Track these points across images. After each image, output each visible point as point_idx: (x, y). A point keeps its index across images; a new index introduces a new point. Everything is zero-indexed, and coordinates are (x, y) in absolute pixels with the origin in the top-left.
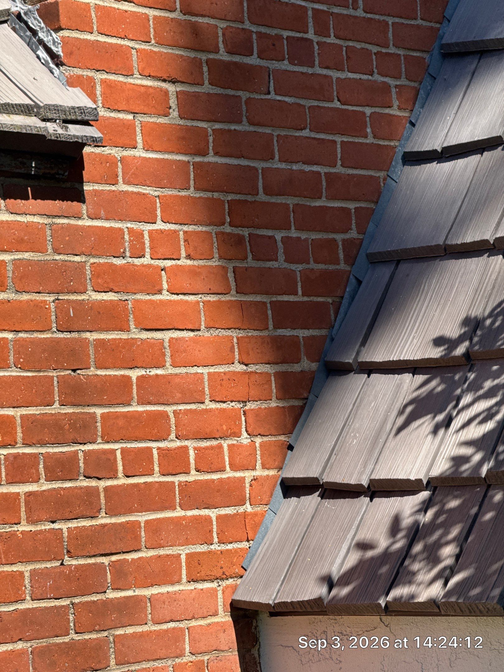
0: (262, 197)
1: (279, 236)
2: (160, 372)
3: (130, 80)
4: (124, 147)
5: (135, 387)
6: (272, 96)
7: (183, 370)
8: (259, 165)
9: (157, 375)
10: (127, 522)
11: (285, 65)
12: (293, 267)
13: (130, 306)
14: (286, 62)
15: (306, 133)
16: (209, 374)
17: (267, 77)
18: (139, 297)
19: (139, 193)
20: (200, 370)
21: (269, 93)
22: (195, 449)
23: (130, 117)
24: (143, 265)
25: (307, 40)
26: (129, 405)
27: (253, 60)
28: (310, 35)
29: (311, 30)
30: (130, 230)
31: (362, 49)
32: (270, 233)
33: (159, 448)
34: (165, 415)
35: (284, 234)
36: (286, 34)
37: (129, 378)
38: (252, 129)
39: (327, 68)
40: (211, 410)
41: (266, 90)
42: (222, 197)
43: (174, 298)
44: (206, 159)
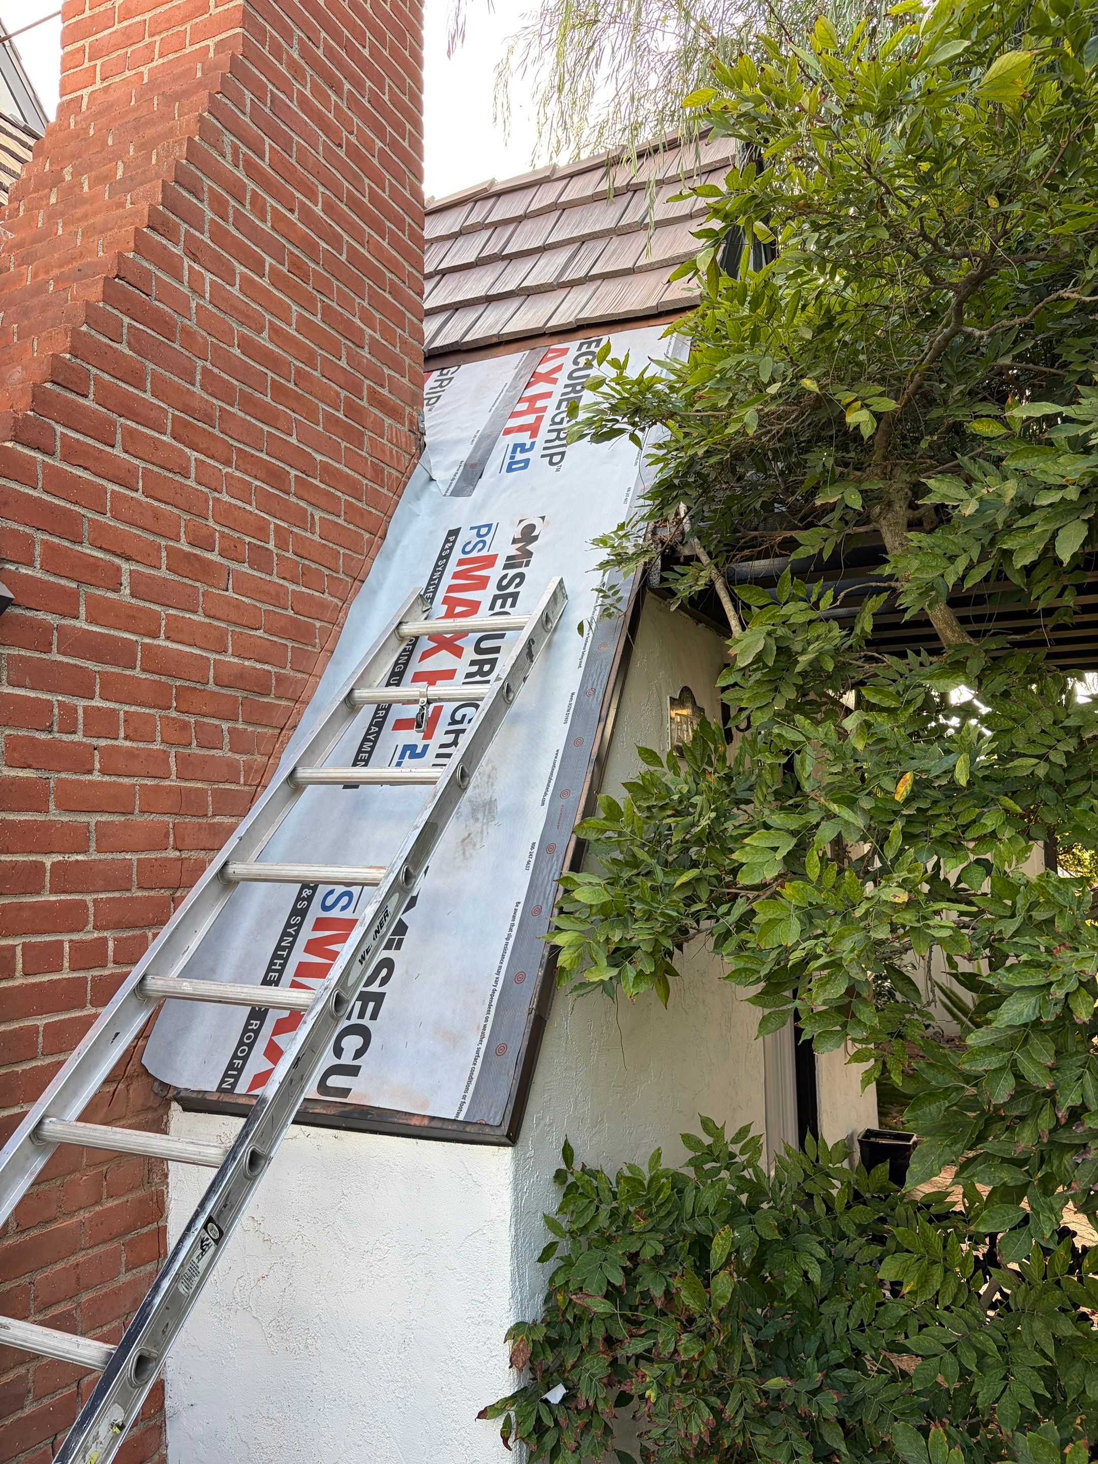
0: (211, 687)
1: (225, 726)
2: (80, 857)
3: (77, 548)
4: (64, 616)
5: (48, 874)
6: (230, 593)
7: (109, 856)
8: (213, 656)
9: (77, 861)
10: (21, 1028)
11: (245, 568)
12: (237, 756)
13: (52, 784)
14: (246, 565)
15: (260, 633)
16: (138, 860)
17: (226, 575)
18: (63, 775)
19: (76, 666)
20: (128, 856)
21: (227, 590)
22: (115, 939)
23: (74, 585)
24: (72, 742)
25: (267, 549)
26: (38, 893)
27: (214, 557)
28: (271, 546)
29: (272, 543)
30: (61, 704)
32: (217, 722)
33: (71, 941)
34: (83, 905)
35: (230, 724)
36: (248, 539)
37: (43, 864)
38: (207, 620)
39: (284, 578)
40: (137, 898)
41: (224, 587)
42: (170, 681)
43: (106, 778)
44: (156, 642)
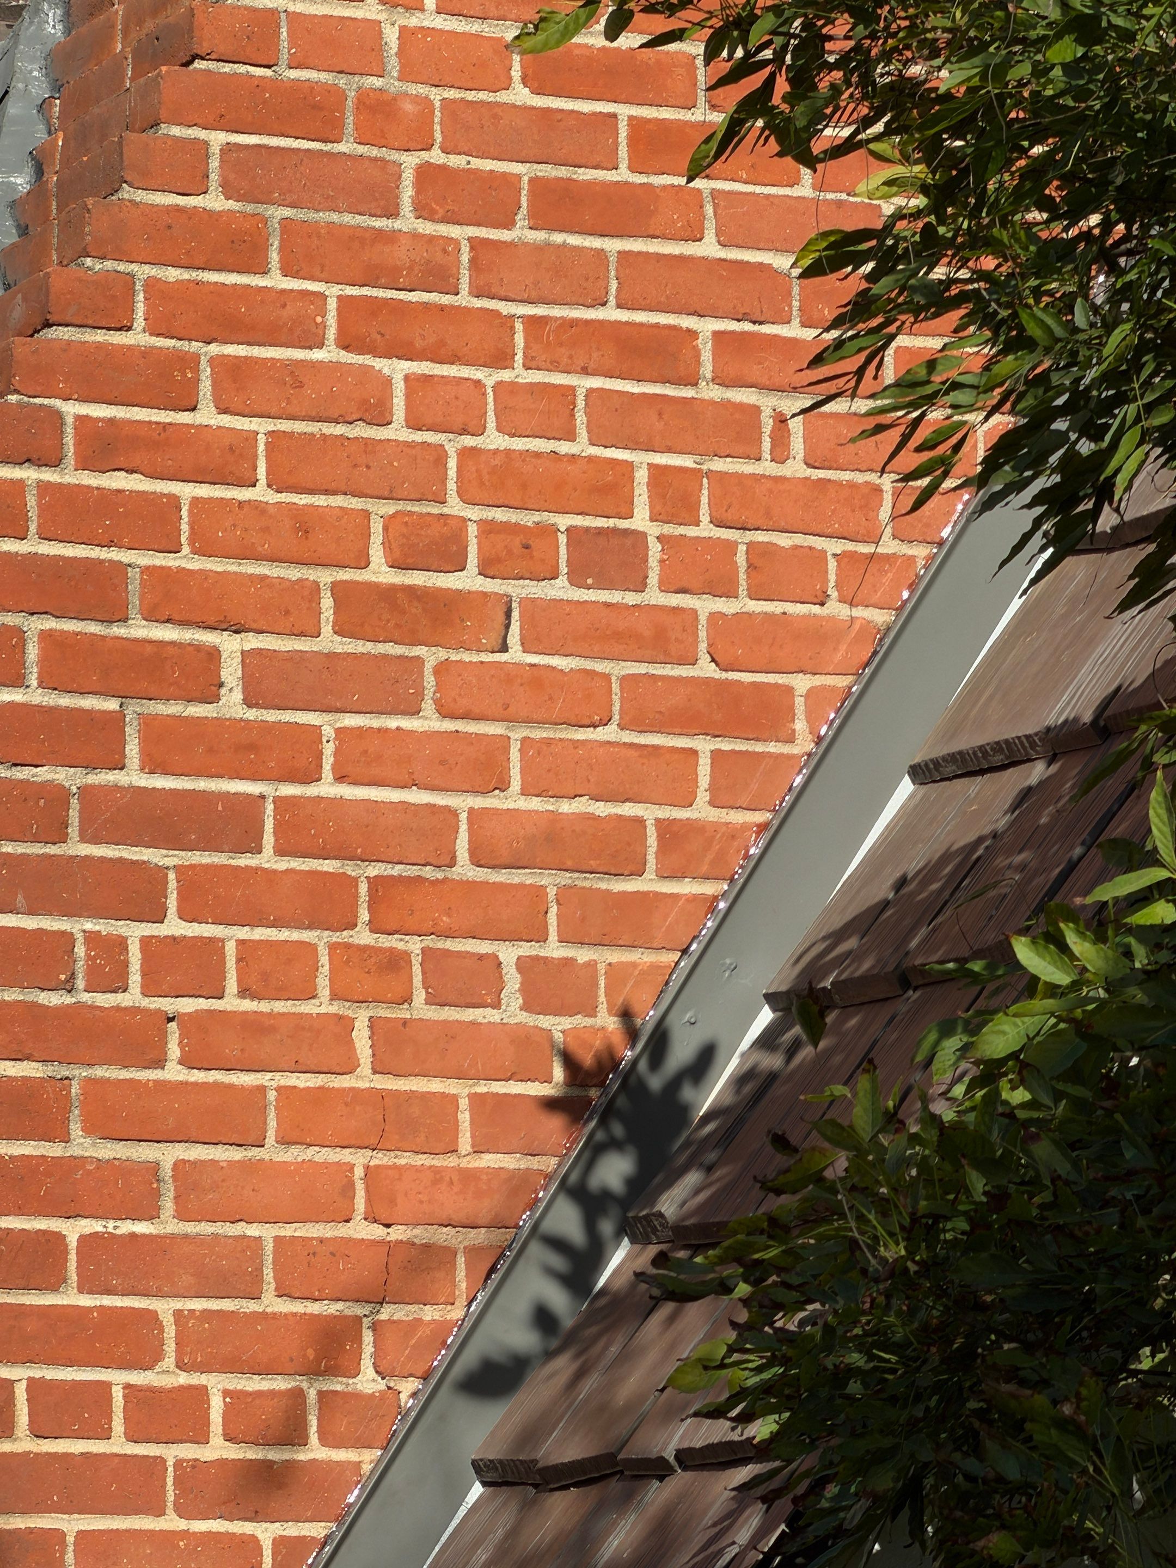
0: (464, 869)
1: (509, 954)
2: (142, 1228)
3: (118, 630)
4: (91, 766)
5: (73, 1257)
6: (514, 655)
7: (206, 1228)
8: (463, 803)
9: (133, 1235)
10: (30, 1531)
11: (558, 589)
12: (545, 1021)
13: (75, 1089)
14: (562, 581)
15: (609, 733)
16: (277, 1239)
17: (501, 617)
18: (100, 1072)
19: (121, 860)
20: (253, 1230)
21: (504, 648)
22: (226, 1393)
23: (112, 705)
24: (118, 1008)
26: (54, 1288)
27: (465, 581)
28: (639, 521)
29: (642, 512)
30: (91, 938)
31: (796, 547)
32: (484, 947)
33: (127, 1386)
34: (152, 1317)
35: (527, 949)
36: (564, 521)
37: (59, 1238)
38: (449, 725)
39: (683, 591)
41: (496, 642)
42: (351, 869)
43: (198, 1076)
44: (312, 790)
